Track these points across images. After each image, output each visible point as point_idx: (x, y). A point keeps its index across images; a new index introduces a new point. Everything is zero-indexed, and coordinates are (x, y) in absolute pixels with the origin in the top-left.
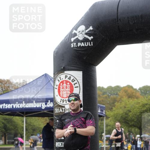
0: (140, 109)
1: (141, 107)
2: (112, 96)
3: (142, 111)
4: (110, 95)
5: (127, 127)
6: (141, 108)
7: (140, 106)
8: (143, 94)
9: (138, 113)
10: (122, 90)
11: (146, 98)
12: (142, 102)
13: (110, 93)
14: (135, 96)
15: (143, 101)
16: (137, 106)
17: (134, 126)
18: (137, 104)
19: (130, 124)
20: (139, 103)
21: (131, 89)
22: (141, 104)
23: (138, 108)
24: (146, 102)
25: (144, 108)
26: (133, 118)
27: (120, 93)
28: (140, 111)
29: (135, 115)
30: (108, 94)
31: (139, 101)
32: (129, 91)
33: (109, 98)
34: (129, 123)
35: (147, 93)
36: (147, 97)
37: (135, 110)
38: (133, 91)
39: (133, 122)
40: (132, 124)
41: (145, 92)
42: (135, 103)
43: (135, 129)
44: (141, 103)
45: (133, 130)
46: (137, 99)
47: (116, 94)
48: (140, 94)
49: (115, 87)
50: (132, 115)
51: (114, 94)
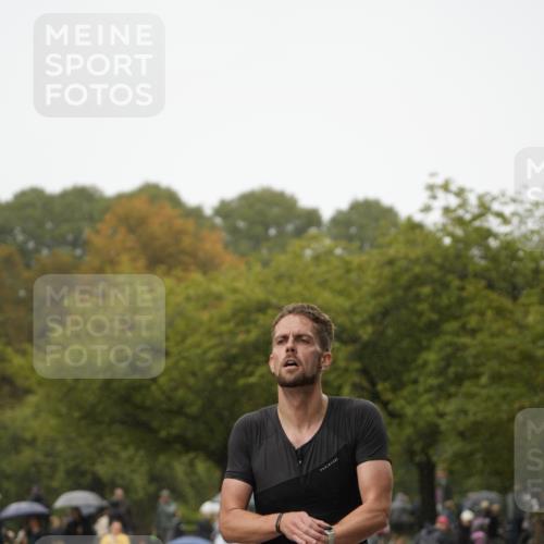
0: (220, 334)
1: (232, 325)
2: (45, 252)
3: (234, 351)
4: (31, 245)
5: (142, 453)
6: (233, 333)
7: (224, 321)
8: (244, 245)
9: (212, 361)
10: (108, 217)
11: (257, 268)
12: (235, 291)
13: (30, 235)
14: (193, 255)
15: (240, 285)
16: (205, 316)
17: (187, 445)
18: (205, 307)
19: (163, 434)
20: (219, 298)
21: (169, 210)
22: (227, 307)
23: (210, 333)
24: (259, 294)
25: (248, 332)
26: (181, 393)
27: (97, 232)
28: (220, 350)
29: (194, 374)
30: (20, 238)
31: (216, 288)
32: (156, 226)
33: (28, 266)
34: (155, 424)
35: (267, 238)
36: (266, 264)
37: (190, 341)
38: (179, 223)
39: (179, 422)
40: (174, 431)
41: (259, 229)
42: (188, 299)
43: (191, 464)
44: (232, 297)
45: (179, 468)
46: (205, 273)
47: (75, 244)
48: (226, 246)
49: (65, 195)
50: (175, 374)
51: (60, 241)
